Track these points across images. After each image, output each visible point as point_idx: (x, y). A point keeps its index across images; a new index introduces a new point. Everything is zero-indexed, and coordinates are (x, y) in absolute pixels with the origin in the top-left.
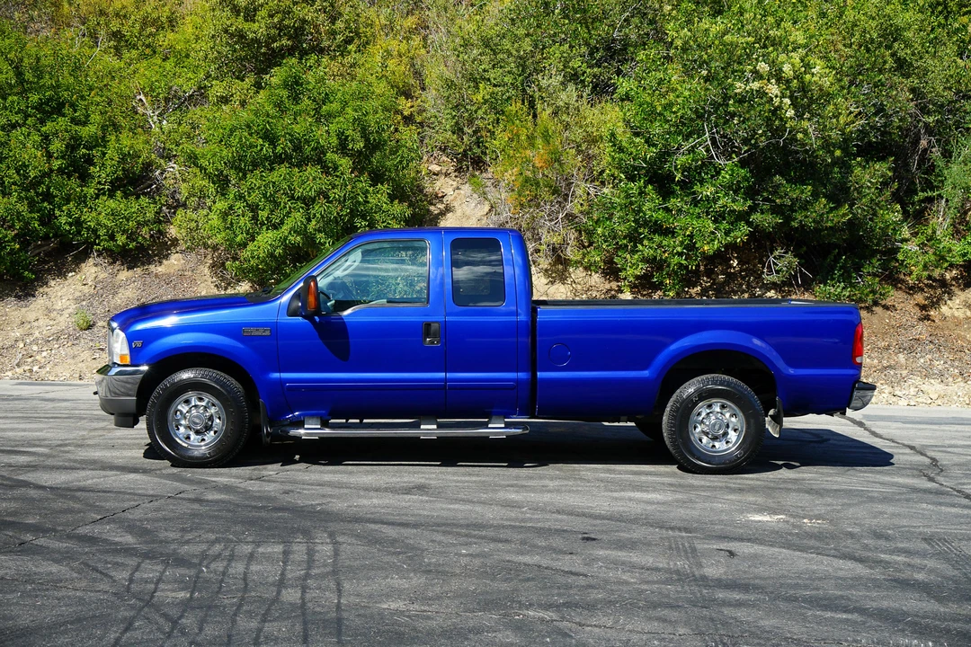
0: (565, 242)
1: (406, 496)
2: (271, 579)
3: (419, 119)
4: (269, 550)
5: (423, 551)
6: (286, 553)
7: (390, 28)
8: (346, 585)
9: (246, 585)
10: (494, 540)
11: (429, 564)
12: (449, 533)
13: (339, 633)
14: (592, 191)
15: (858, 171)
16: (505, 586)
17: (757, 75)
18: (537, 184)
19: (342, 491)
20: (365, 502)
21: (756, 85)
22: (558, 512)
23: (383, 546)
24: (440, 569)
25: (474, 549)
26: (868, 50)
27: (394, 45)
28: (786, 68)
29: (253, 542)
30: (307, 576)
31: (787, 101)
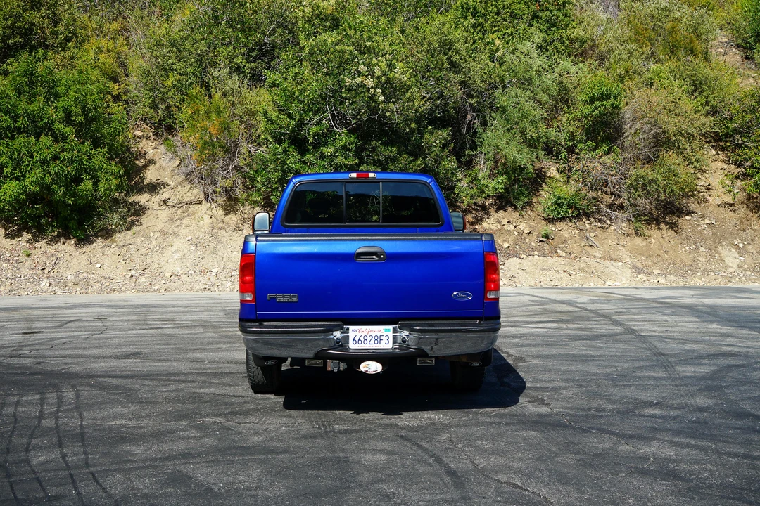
0: (235, 185)
1: (124, 360)
2: (33, 415)
3: (124, 98)
4: (30, 398)
5: (137, 391)
6: (42, 400)
7: (100, 30)
8: (86, 414)
9: (16, 420)
10: (184, 381)
11: (142, 398)
12: (155, 379)
13: (83, 440)
14: (252, 150)
15: (427, 136)
16: (191, 406)
17: (360, 74)
18: (213, 146)
19: (79, 360)
20: (96, 365)
21: (358, 80)
22: (228, 363)
23: (110, 390)
24: (148, 400)
25: (172, 387)
26: (433, 56)
27: (103, 43)
28: (376, 69)
29: (18, 395)
30: (58, 411)
31: (379, 90)
